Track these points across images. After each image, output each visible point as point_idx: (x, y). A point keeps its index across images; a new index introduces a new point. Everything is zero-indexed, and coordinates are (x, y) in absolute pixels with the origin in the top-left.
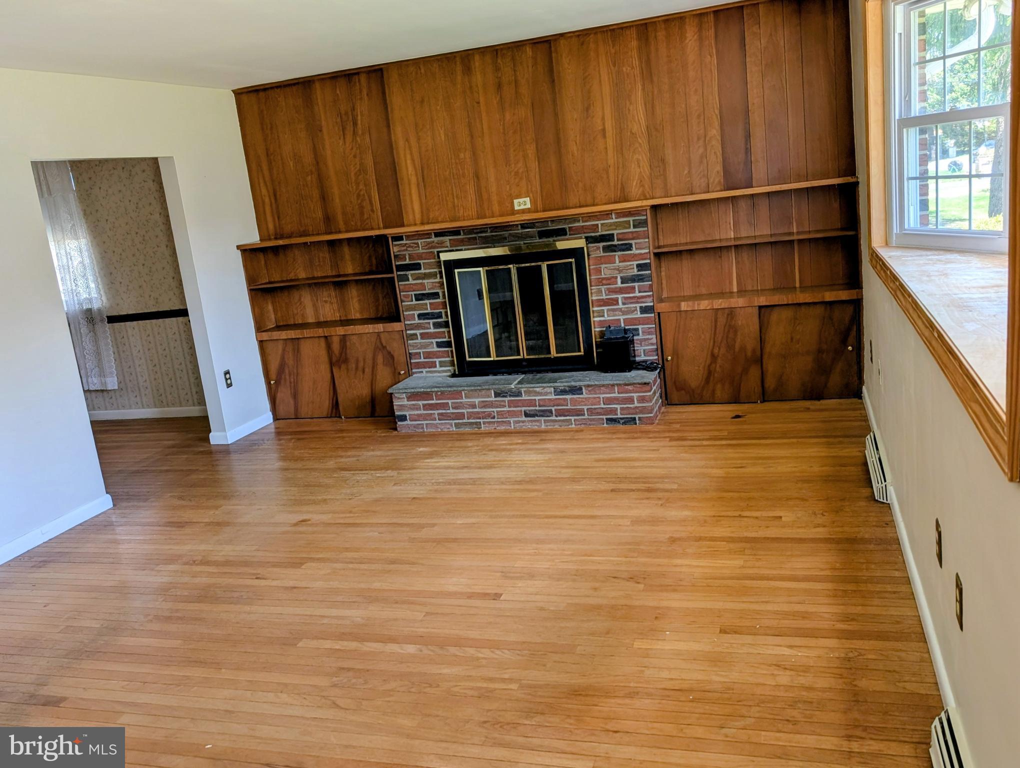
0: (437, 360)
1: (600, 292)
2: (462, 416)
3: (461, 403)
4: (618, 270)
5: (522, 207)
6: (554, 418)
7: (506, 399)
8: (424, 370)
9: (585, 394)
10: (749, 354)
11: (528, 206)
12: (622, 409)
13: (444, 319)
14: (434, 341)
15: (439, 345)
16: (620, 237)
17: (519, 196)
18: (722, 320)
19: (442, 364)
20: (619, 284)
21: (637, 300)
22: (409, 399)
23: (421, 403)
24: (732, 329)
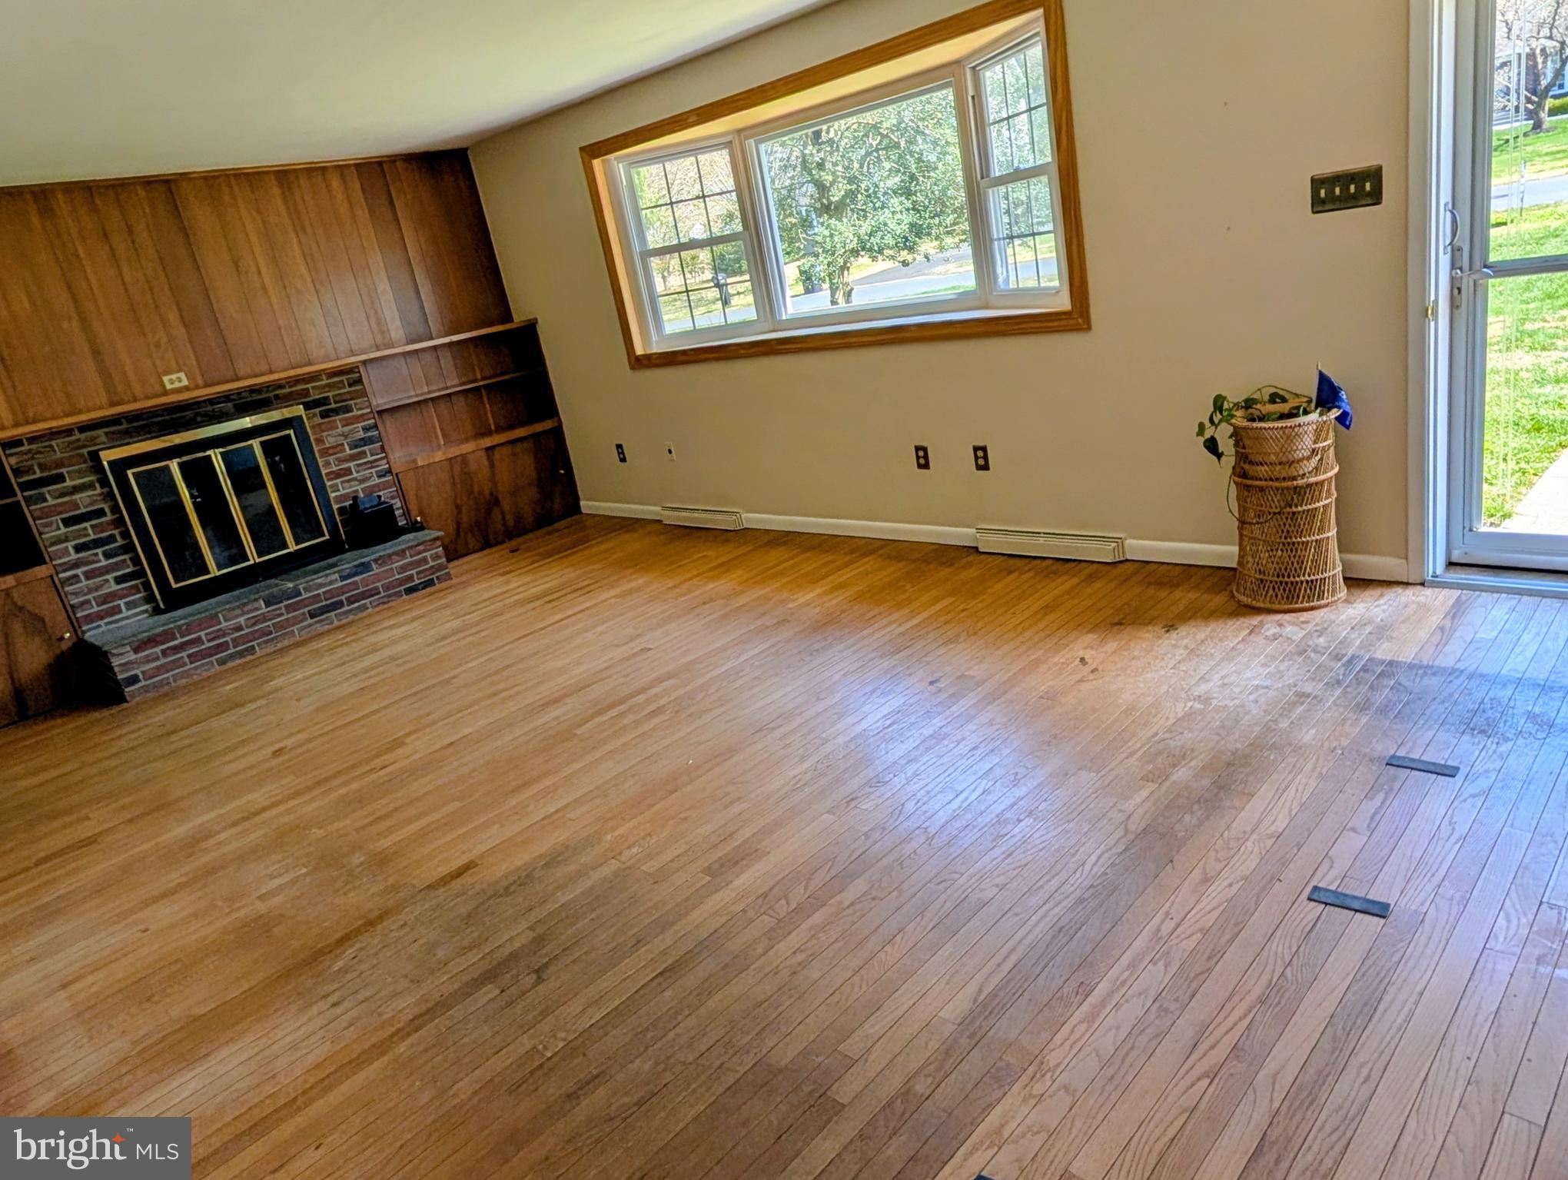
0: (121, 603)
1: (328, 463)
2: (223, 647)
3: (220, 630)
4: (342, 435)
5: (177, 385)
6: (346, 608)
7: (282, 605)
8: (102, 623)
9: (376, 569)
10: (488, 497)
11: (185, 382)
12: (418, 573)
13: (120, 542)
14: (109, 577)
15: (119, 580)
16: (337, 399)
17: (167, 372)
18: (457, 469)
19: (130, 605)
20: (348, 451)
21: (371, 464)
22: (136, 650)
23: (158, 650)
24: (467, 476)
